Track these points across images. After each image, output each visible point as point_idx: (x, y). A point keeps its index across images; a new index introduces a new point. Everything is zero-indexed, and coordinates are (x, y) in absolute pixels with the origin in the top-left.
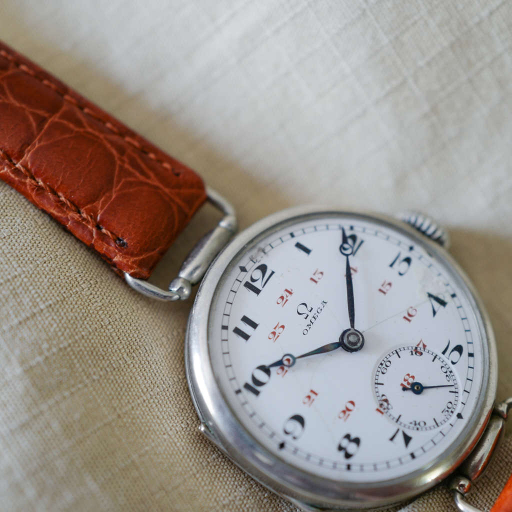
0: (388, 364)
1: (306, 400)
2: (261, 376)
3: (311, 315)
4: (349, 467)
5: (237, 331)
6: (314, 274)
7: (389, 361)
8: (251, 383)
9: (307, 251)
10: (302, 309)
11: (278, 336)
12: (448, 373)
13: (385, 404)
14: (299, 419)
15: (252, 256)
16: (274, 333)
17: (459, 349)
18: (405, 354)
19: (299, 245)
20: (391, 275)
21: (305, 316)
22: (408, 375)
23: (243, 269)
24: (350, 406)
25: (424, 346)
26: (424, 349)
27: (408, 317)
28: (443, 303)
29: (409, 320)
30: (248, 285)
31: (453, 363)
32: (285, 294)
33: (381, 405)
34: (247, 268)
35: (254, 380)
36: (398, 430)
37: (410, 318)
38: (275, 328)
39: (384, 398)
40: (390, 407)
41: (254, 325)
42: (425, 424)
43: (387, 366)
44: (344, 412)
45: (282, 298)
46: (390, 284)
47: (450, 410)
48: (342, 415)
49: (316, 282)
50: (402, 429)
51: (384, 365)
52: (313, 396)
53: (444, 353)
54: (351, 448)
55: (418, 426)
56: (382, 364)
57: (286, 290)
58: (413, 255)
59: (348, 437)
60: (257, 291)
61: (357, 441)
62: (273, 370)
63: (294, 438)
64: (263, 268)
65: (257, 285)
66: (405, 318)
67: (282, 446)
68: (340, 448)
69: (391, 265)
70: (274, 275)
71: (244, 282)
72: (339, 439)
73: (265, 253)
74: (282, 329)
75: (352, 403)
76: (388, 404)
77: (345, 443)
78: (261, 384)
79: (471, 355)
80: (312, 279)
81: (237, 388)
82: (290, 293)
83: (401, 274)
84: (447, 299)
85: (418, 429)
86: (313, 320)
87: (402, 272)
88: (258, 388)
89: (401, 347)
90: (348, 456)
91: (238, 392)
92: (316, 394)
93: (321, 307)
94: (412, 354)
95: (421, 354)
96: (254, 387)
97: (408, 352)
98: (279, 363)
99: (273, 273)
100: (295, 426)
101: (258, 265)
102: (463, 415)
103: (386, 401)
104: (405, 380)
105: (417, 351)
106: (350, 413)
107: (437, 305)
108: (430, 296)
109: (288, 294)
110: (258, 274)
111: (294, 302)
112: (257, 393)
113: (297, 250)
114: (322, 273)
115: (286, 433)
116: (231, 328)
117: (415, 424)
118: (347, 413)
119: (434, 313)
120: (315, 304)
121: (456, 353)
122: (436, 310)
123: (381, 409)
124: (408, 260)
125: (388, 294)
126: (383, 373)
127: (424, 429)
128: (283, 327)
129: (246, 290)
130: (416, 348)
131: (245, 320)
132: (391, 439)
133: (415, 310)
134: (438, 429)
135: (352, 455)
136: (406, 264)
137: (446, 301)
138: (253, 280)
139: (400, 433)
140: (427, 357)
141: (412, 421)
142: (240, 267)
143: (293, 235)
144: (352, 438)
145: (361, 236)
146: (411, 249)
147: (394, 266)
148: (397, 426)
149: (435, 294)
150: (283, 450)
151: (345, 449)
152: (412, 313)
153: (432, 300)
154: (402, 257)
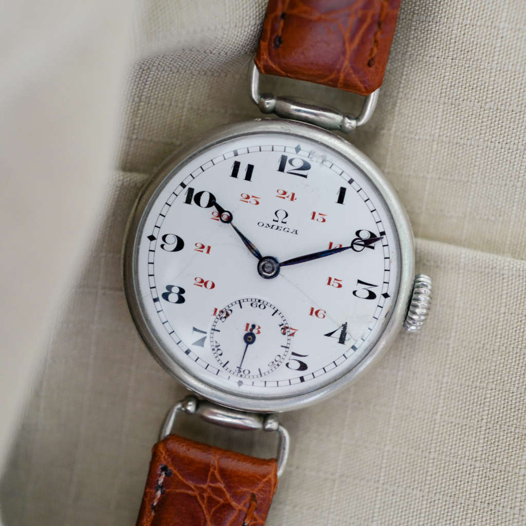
0: (262, 307)
1: (199, 245)
2: (205, 200)
3: (279, 224)
4: (156, 300)
5: (237, 165)
6: (320, 214)
7: (265, 307)
8: (195, 193)
9: (341, 200)
10: (281, 215)
11: (247, 202)
12: (276, 363)
13: (224, 315)
14: (180, 245)
15: (314, 152)
16: (248, 197)
17: (303, 367)
18: (278, 319)
19: (343, 191)
20: (350, 284)
21: (276, 219)
22: (259, 328)
23: (298, 149)
24: (209, 285)
25: (292, 335)
26: (290, 335)
27: (314, 312)
28: (342, 340)
29: (311, 314)
30: (284, 158)
31: (287, 365)
32: (289, 194)
33: (222, 312)
34: (300, 153)
35: (200, 194)
36: (206, 333)
38: (253, 197)
39: (229, 312)
40: (223, 319)
41: (248, 177)
42: (221, 355)
43: (260, 306)
44: (202, 281)
45: (285, 193)
46: (340, 286)
47: (242, 373)
48: (198, 280)
49: (313, 218)
50: (208, 335)
51: (259, 304)
52: (205, 250)
53: (293, 354)
55: (216, 349)
56: (259, 301)
57: (293, 195)
58: (379, 299)
59: (182, 291)
60: (282, 169)
61: (181, 300)
62: (214, 208)
63: (162, 246)
64: (306, 167)
65: (288, 167)
66: (312, 309)
67: (152, 238)
68: (169, 288)
69: (359, 282)
70: (304, 178)
71: (285, 154)
72: (177, 283)
73: (322, 162)
74: (255, 202)
75: (213, 286)
76: (225, 317)
77: (176, 290)
79: (302, 379)
80: (314, 213)
81: (186, 184)
82: (292, 199)
83: (354, 293)
84: (349, 343)
85: (213, 350)
86: (275, 227)
87: (357, 293)
88: (193, 201)
89: (283, 314)
90: (165, 296)
91: (183, 185)
92: (208, 252)
93: (291, 230)
94: (280, 326)
95: (284, 334)
96: (193, 197)
97: (281, 322)
98: (221, 211)
99: (305, 176)
100: (172, 243)
101: (308, 160)
102: (243, 386)
103: (228, 315)
104: (253, 326)
105: (284, 329)
106: (203, 286)
107: (337, 335)
108: (345, 326)
109: (290, 197)
110: (298, 163)
111: (286, 204)
112: (188, 201)
113: (338, 190)
114: (324, 221)
115: (164, 238)
116: (237, 159)
117: (217, 346)
118: (203, 284)
119: (329, 335)
120: (291, 223)
121: (298, 365)
122: (333, 335)
123: (218, 313)
124: (372, 296)
125: (330, 287)
126: (252, 305)
127: (216, 355)
128: (257, 203)
129: (278, 158)
130: (287, 328)
131: (250, 168)
132: (195, 329)
133: (324, 317)
134: (220, 367)
135: (167, 300)
136: (367, 294)
137: (346, 342)
138: (291, 162)
139: (203, 335)
140: (284, 340)
141: (219, 342)
142: (299, 146)
143: (351, 181)
144: (183, 295)
145: (378, 245)
146: (386, 296)
147: (359, 284)
148: (209, 330)
149: (348, 330)
150: (148, 240)
151: (171, 292)
152: (320, 314)
153: (342, 329)
154: (373, 289)
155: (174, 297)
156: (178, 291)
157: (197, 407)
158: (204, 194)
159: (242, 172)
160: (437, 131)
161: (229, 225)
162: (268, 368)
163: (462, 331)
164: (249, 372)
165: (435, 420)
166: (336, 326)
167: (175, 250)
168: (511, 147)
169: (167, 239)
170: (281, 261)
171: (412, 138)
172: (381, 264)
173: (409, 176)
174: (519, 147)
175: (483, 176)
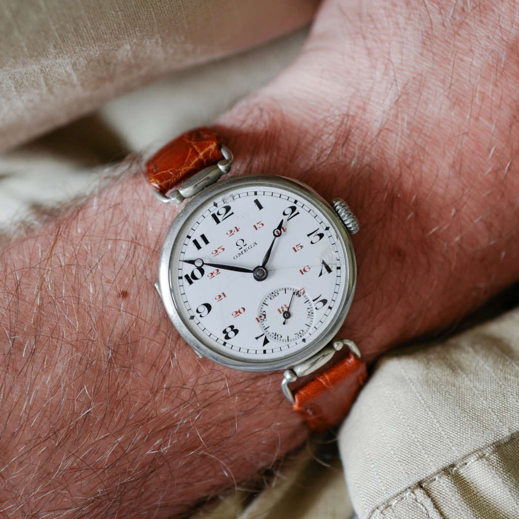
0: (277, 294)
1: (218, 297)
2: (197, 274)
3: (244, 248)
4: (225, 344)
5: (195, 242)
6: (258, 224)
8: (190, 275)
9: (260, 207)
10: (240, 243)
11: (218, 254)
12: (311, 313)
13: (263, 317)
14: (209, 307)
15: (225, 198)
16: (217, 251)
17: (325, 302)
18: (290, 293)
19: (257, 202)
20: (306, 241)
21: (240, 247)
22: (286, 306)
23: (216, 205)
24: (242, 311)
25: (304, 293)
27: (303, 272)
28: (329, 270)
29: (302, 273)
30: (214, 216)
31: (316, 309)
32: (234, 229)
33: (260, 317)
34: (218, 205)
35: (193, 273)
36: (263, 334)
37: (304, 272)
38: (218, 248)
39: (264, 313)
41: (207, 242)
42: (281, 337)
43: (275, 295)
44: (237, 312)
45: (231, 231)
46: (302, 247)
47: (300, 335)
48: (234, 314)
49: (256, 229)
50: (266, 334)
52: (223, 297)
53: (314, 301)
55: (276, 337)
56: (272, 293)
57: (236, 228)
58: (326, 233)
59: (232, 327)
60: (218, 222)
61: (236, 332)
62: (206, 273)
63: (201, 316)
64: (228, 209)
65: (220, 218)
66: (301, 271)
67: (192, 317)
68: (225, 332)
69: (309, 235)
70: (232, 215)
71: (212, 213)
72: (226, 326)
73: (233, 199)
74: (222, 250)
75: (244, 309)
76: (265, 318)
77: (229, 330)
78: (195, 278)
79: (330, 308)
80: (255, 226)
81: (181, 276)
82: (238, 230)
83: (312, 243)
84: (334, 269)
85: (275, 338)
86: (244, 252)
87: (313, 242)
88: (193, 280)
89: (290, 287)
90: (227, 337)
91: (181, 278)
92: (225, 296)
93: (252, 245)
94: (294, 294)
95: (300, 296)
96: (191, 278)
97: (292, 292)
99: (233, 213)
100: (204, 310)
101: (226, 205)
102: (306, 340)
103: (265, 315)
104: (282, 308)
105: (298, 294)
106: (240, 314)
107: (324, 270)
108: (324, 263)
109: (236, 230)
110: (223, 211)
111: (237, 236)
112: (191, 283)
113: (254, 204)
114: (263, 225)
115: (198, 311)
116: (192, 239)
117: (275, 335)
118: (238, 313)
119: (321, 274)
120: (249, 242)
121: (322, 303)
122: (323, 273)
123: (259, 319)
124: (321, 236)
125: (298, 252)
126: (271, 299)
127: (279, 340)
128: (223, 249)
129: (211, 218)
130: (298, 292)
131: (203, 237)
132: (257, 338)
133: (310, 268)
134: (287, 343)
135: (229, 338)
136: (318, 237)
137: (332, 270)
138: (218, 214)
139: (264, 337)
140: (302, 299)
141: (274, 332)
142: (214, 203)
143: (256, 193)
144: (234, 328)
145: (298, 209)
146: (327, 229)
147: (310, 237)
148: (264, 332)
149: (327, 263)
150: (192, 320)
151: (227, 333)
152: (307, 269)
153: (324, 265)
154: (318, 232)
155: (231, 334)
156: (230, 329)
159: (201, 242)
162: (309, 319)
164: (303, 331)
166: (320, 267)
167: (209, 312)
169: (199, 311)
170: (262, 264)
172: (310, 217)
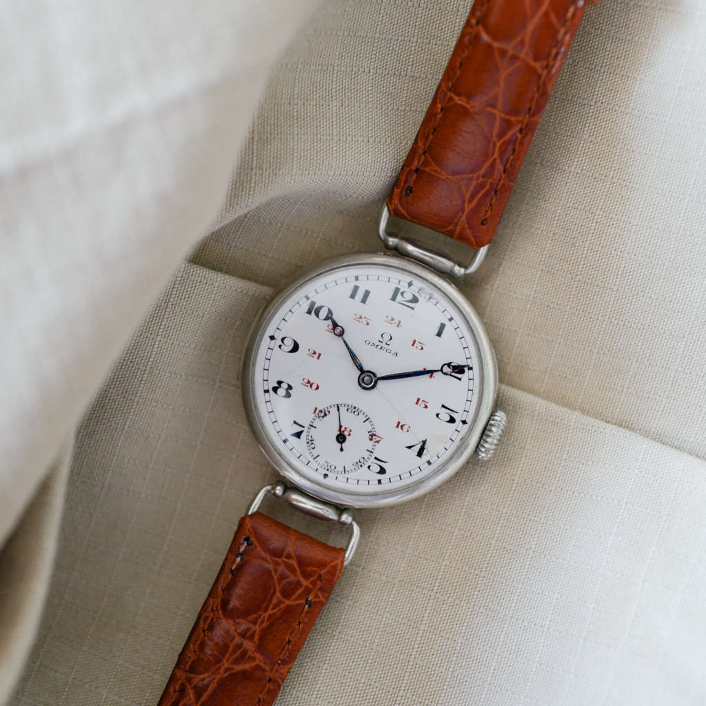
0: (356, 413)
1: (312, 351)
2: (323, 314)
3: (383, 345)
4: (267, 391)
5: (356, 289)
6: (420, 343)
7: (358, 414)
8: (316, 306)
9: (439, 334)
10: (386, 338)
11: (359, 321)
12: (360, 464)
13: (323, 414)
14: (295, 348)
15: (424, 289)
16: (361, 318)
17: (382, 471)
18: (368, 426)
19: (442, 326)
20: (435, 407)
21: (382, 341)
22: (351, 431)
23: (410, 284)
24: (314, 386)
25: (378, 442)
26: (376, 442)
28: (420, 454)
29: (397, 427)
30: (397, 290)
31: (369, 467)
32: (396, 321)
33: (321, 411)
34: (412, 287)
35: (321, 307)
36: (304, 427)
37: (400, 426)
38: (365, 318)
39: (327, 413)
40: (321, 418)
41: (364, 301)
42: (314, 448)
43: (354, 412)
44: (309, 382)
45: (393, 319)
46: (426, 407)
47: (329, 468)
48: (306, 381)
49: (413, 345)
50: (305, 430)
51: (354, 410)
52: (316, 356)
53: (376, 458)
54: (282, 391)
55: (310, 443)
56: (355, 408)
57: (400, 322)
58: (458, 424)
59: (290, 387)
60: (394, 299)
61: (288, 395)
62: (329, 322)
63: (280, 346)
64: (415, 300)
65: (399, 297)
66: (399, 423)
67: (272, 338)
68: (280, 383)
69: (443, 406)
70: (411, 310)
71: (399, 287)
72: (287, 380)
73: (430, 298)
74: (366, 323)
75: (317, 388)
76: (323, 417)
78: (317, 314)
79: (380, 482)
80: (415, 341)
81: (309, 296)
82: (398, 326)
83: (437, 415)
84: (425, 457)
85: (308, 443)
86: (379, 347)
87: (439, 416)
88: (313, 313)
89: (373, 422)
90: (275, 389)
91: (307, 298)
92: (318, 358)
93: (392, 352)
94: (369, 432)
95: (371, 440)
96: (314, 310)
97: (369, 429)
98: (335, 325)
99: (413, 309)
100: (289, 345)
101: (417, 295)
102: (327, 478)
103: (325, 415)
104: (345, 428)
105: (372, 436)
106: (309, 387)
107: (417, 448)
108: (424, 442)
109: (397, 323)
110: (408, 296)
111: (392, 329)
112: (309, 312)
113: (438, 325)
114: (422, 349)
115: (283, 340)
116: (357, 283)
117: (311, 441)
118: (309, 385)
119: (410, 447)
120: (394, 346)
121: (378, 469)
122: (413, 448)
123: (317, 411)
124: (452, 420)
125: (417, 407)
126: (347, 410)
127: (309, 448)
128: (368, 324)
129: (393, 289)
130: (375, 435)
131: (367, 294)
132: (295, 422)
133: (408, 431)
134: (311, 460)
135: (276, 393)
136: (448, 419)
137: (423, 456)
138: (402, 294)
139: (301, 429)
140: (370, 445)
141: (314, 437)
142: (411, 282)
143: (451, 319)
144: (290, 391)
145: (464, 377)
146: (464, 422)
147: (443, 409)
148: (307, 426)
149: (426, 446)
150: (269, 339)
151: (280, 387)
152: (405, 428)
153: (421, 444)
154: (454, 415)
156: (286, 387)
157: (284, 492)
158: (323, 308)
159: (360, 295)
160: (533, 293)
161: (340, 338)
162: (353, 467)
163: (527, 470)
164: (335, 468)
165: (491, 544)
166: (417, 442)
167: (290, 352)
168: (593, 316)
169: (285, 341)
170: (379, 375)
171: (510, 296)
172: (464, 394)
173: (503, 329)
174: (599, 318)
175: (566, 338)
